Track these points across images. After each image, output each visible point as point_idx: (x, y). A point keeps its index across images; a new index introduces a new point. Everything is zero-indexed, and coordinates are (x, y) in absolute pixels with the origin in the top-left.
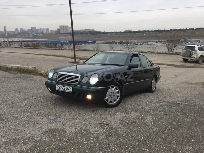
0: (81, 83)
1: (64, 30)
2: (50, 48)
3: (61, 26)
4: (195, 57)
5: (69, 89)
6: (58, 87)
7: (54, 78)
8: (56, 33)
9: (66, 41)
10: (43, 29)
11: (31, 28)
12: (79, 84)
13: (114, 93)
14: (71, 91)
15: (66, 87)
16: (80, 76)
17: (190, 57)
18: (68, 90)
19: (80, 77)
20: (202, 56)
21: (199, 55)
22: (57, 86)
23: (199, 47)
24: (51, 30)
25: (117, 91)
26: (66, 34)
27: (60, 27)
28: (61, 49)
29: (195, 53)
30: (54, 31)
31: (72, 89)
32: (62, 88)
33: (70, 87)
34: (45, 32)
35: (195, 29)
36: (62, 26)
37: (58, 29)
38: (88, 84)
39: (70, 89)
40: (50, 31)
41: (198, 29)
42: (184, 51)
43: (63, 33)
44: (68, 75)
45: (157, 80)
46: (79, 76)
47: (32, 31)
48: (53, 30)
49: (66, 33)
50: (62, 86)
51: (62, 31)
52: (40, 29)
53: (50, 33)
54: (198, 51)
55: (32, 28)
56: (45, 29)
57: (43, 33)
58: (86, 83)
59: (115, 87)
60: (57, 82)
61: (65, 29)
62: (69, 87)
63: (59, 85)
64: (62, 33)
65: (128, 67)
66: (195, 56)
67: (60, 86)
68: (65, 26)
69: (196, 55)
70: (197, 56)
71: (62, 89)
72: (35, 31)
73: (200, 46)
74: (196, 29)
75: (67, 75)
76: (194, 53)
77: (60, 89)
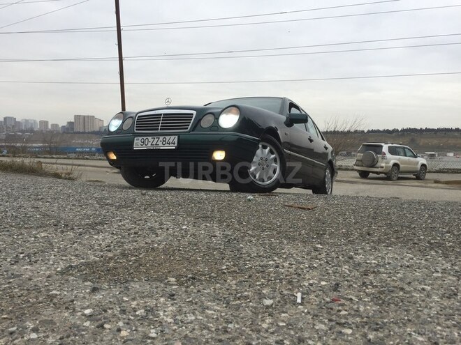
0: (198, 127)
1: (84, 127)
2: (54, 156)
3: (77, 117)
4: (383, 167)
5: (169, 142)
6: (139, 143)
7: (126, 128)
8: (64, 132)
9: (91, 148)
10: (35, 121)
11: (3, 120)
12: (194, 128)
13: (267, 160)
14: (176, 145)
15: (162, 138)
16: (194, 112)
17: (373, 166)
18: (166, 145)
19: (194, 116)
20: (396, 165)
21: (391, 163)
22: (135, 141)
23: (389, 147)
24: (52, 125)
25: (273, 156)
26: (90, 135)
27: (75, 119)
28: (81, 157)
29: (383, 158)
30: (60, 126)
31: (176, 141)
32: (149, 145)
33: (173, 137)
34: (37, 128)
35: (366, 131)
36: (80, 116)
37: (70, 123)
38: (216, 126)
39: (171, 141)
40: (50, 127)
41: (373, 131)
42: (360, 156)
43: (82, 133)
44: (164, 114)
46: (192, 114)
47: (4, 126)
48: (57, 125)
49: (89, 133)
50: (150, 138)
51: (79, 128)
52: (27, 121)
53: (51, 132)
54: (389, 156)
55: (5, 118)
56: (38, 121)
57: (32, 131)
58: (212, 126)
59: (268, 148)
61: (86, 124)
62: (168, 138)
63: (140, 138)
64: (79, 133)
65: (286, 118)
66: (383, 165)
67: (145, 138)
68: (88, 116)
69: (386, 163)
70: (387, 165)
72: (13, 126)
73: (390, 145)
74: (369, 131)
75: (161, 115)
76: (380, 159)
77: (144, 146)
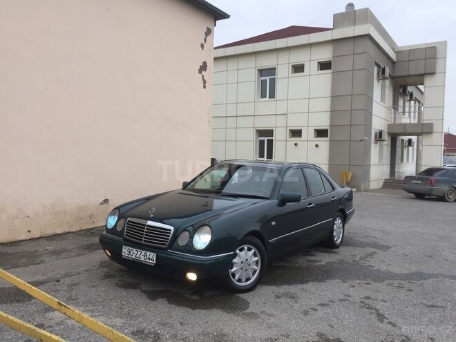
0: (175, 244)
5: (149, 258)
6: (126, 251)
7: (119, 229)
12: (171, 246)
13: (247, 260)
14: (154, 262)
15: (143, 252)
16: (172, 228)
18: (147, 260)
19: (172, 232)
22: (124, 250)
31: (155, 258)
32: (134, 255)
33: (152, 254)
38: (190, 248)
39: (151, 257)
44: (148, 226)
45: (345, 218)
46: (170, 230)
50: (134, 250)
58: (186, 245)
60: (125, 239)
62: (148, 253)
63: (128, 248)
65: (277, 201)
67: (131, 249)
71: (134, 257)
75: (144, 225)
77: (130, 256)
